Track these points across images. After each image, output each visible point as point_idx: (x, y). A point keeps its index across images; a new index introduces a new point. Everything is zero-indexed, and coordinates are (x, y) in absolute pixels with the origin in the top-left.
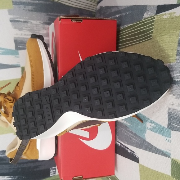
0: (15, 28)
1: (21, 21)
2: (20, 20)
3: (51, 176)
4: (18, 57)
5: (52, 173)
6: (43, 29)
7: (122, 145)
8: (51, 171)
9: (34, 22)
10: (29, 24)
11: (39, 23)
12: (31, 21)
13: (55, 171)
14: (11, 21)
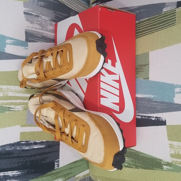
0: (28, 20)
1: (33, 15)
2: (33, 13)
3: (55, 168)
4: (27, 49)
5: (56, 166)
6: (50, 25)
7: (143, 117)
8: (56, 164)
9: (44, 17)
10: (39, 19)
11: (47, 19)
12: (42, 16)
13: (59, 164)
14: (25, 13)
